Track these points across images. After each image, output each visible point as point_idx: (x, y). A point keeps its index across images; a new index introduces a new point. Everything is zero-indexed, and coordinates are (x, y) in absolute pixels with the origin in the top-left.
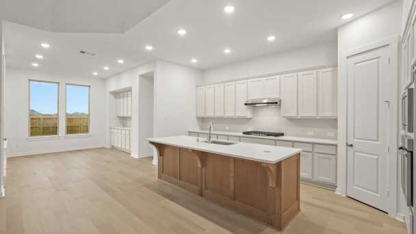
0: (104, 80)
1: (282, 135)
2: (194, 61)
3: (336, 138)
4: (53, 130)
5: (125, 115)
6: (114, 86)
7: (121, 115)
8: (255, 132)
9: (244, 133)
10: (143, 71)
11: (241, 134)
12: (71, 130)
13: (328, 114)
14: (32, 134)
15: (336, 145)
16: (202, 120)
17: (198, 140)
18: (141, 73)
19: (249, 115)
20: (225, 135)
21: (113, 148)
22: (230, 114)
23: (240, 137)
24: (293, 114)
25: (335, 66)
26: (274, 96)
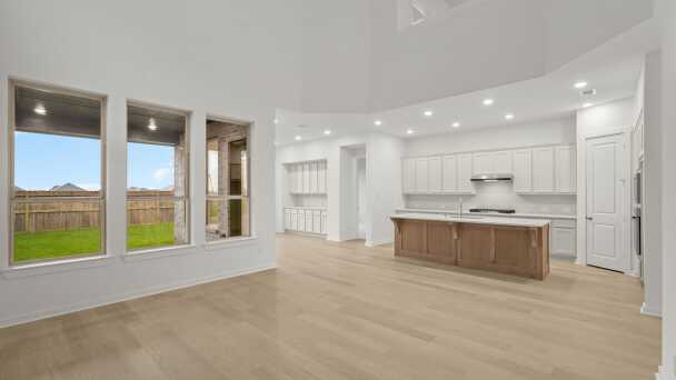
1: (513, 212)
3: (575, 213)
5: (299, 191)
7: (294, 192)
9: (471, 210)
13: (565, 190)
15: (576, 220)
18: (345, 145)
19: (474, 192)
24: (527, 190)
25: (573, 144)
26: (505, 172)
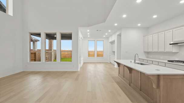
0: (107, 38)
2: (139, 25)
4: (93, 56)
6: (111, 40)
7: (113, 51)
8: (176, 61)
9: (169, 61)
10: (118, 33)
11: (167, 61)
12: (98, 56)
14: (89, 56)
16: (148, 53)
17: (131, 62)
18: (117, 34)
20: (157, 61)
21: (111, 63)
22: (161, 50)
23: (165, 63)
